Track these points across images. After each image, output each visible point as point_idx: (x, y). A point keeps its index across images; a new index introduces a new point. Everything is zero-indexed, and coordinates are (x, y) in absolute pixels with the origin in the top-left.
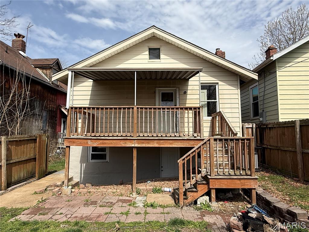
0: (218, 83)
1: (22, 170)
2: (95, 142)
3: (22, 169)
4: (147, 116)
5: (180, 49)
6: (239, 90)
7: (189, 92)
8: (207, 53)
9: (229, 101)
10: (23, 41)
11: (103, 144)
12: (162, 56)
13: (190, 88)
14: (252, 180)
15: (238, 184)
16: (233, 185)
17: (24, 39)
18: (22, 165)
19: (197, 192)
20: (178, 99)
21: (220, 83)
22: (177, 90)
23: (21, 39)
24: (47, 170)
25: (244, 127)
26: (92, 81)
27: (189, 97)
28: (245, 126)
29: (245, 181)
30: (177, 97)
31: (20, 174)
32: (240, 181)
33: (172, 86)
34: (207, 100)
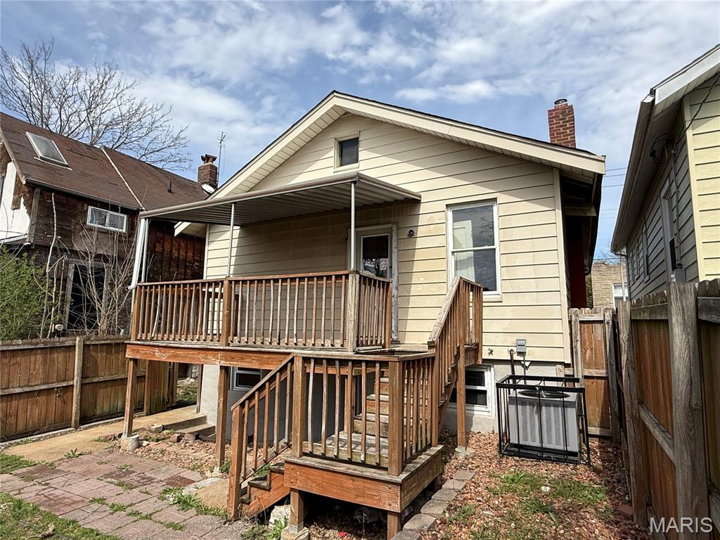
0: (495, 199)
1: (120, 396)
2: (164, 353)
3: (120, 393)
4: (331, 295)
5: (402, 130)
6: (559, 212)
7: (421, 231)
8: (452, 125)
9: (528, 246)
10: (212, 167)
11: (175, 356)
12: (362, 155)
13: (422, 220)
14: (386, 487)
15: (348, 488)
16: (335, 491)
17: (215, 163)
18: (120, 387)
19: (269, 490)
20: (395, 251)
21: (502, 198)
22: (394, 228)
23: (210, 163)
24: (174, 400)
25: (573, 319)
26: (239, 227)
27: (420, 243)
28: (577, 316)
29: (366, 485)
30: (393, 247)
31: (114, 402)
32: (353, 480)
33: (382, 220)
34: (474, 247)
